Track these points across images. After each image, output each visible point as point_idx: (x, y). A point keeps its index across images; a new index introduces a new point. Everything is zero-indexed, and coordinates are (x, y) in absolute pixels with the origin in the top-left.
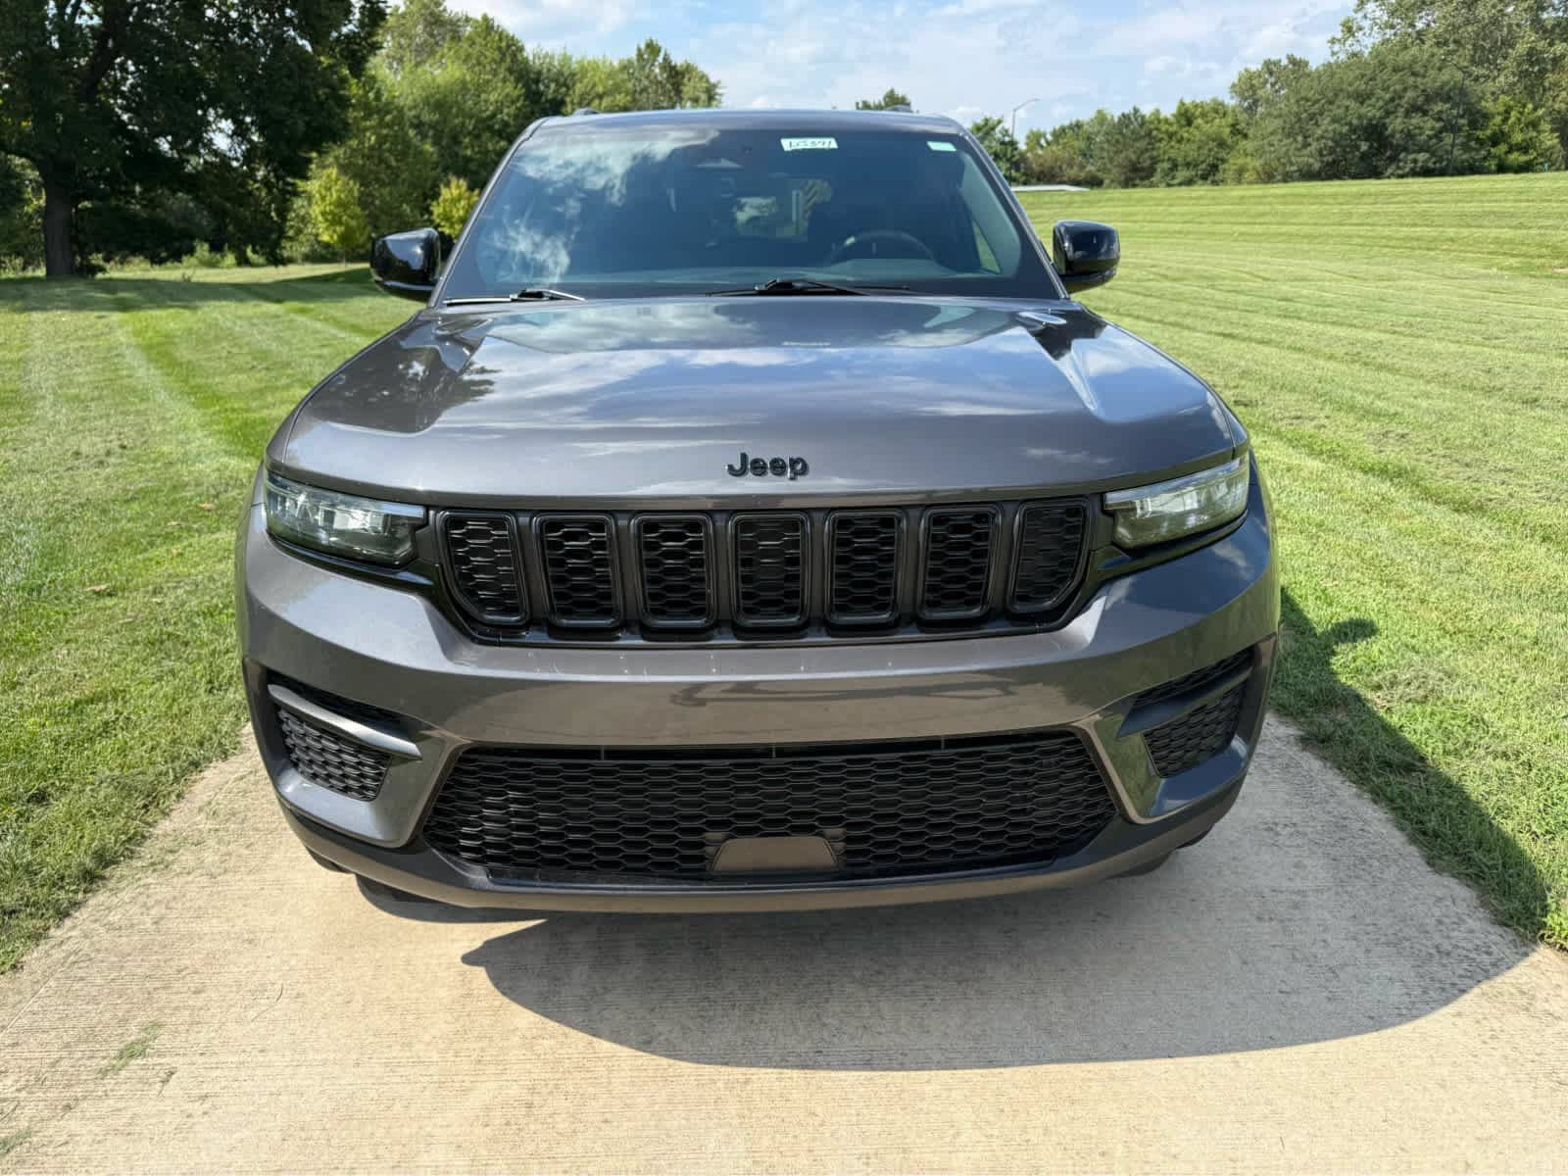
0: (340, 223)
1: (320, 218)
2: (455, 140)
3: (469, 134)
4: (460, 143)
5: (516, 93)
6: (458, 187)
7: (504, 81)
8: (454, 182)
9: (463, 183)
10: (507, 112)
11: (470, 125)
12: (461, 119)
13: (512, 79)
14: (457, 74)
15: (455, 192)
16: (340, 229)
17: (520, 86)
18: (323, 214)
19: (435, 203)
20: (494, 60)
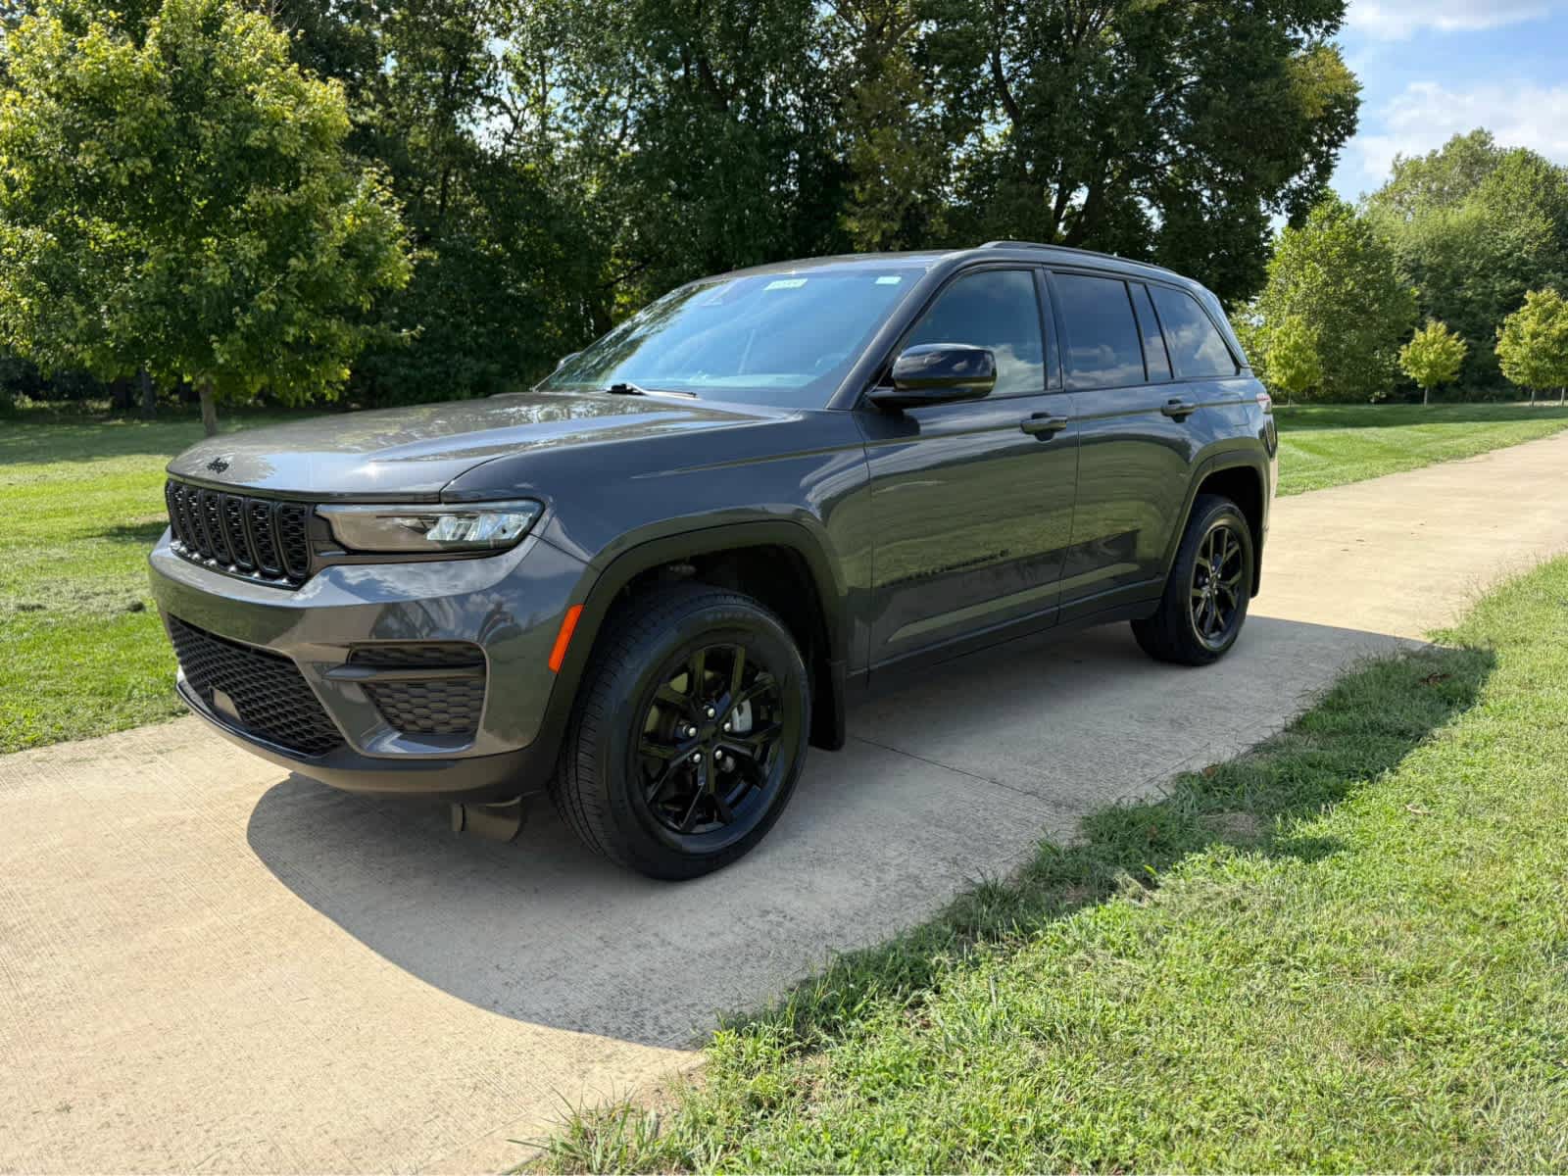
0: (1291, 367)
1: (1273, 362)
2: (1457, 282)
3: (1475, 275)
4: (1462, 284)
5: (1544, 227)
6: (1436, 330)
7: (1532, 216)
8: (1431, 324)
9: (1442, 326)
10: (1528, 251)
11: (1477, 265)
12: (1468, 260)
13: (1542, 213)
14: (1474, 213)
15: (1430, 335)
16: (1290, 372)
17: (1550, 220)
18: (1276, 358)
19: (1404, 347)
20: (1523, 195)
